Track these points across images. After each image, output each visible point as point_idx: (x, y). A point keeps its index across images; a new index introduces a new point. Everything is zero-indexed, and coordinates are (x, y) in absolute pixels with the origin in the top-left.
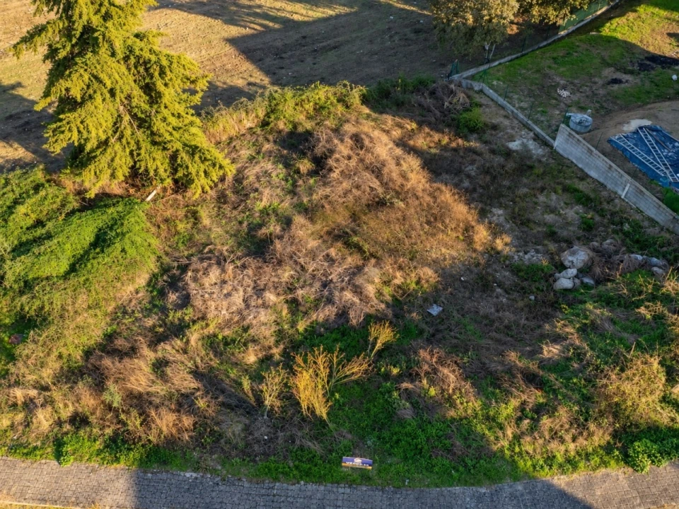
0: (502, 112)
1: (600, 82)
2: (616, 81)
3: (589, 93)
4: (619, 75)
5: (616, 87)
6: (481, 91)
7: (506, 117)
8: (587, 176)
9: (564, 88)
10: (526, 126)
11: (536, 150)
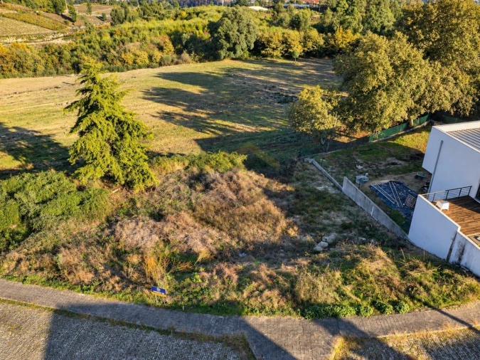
0: (320, 173)
1: (384, 163)
2: (394, 164)
3: (375, 168)
4: (396, 161)
5: (392, 166)
6: (312, 163)
7: (321, 176)
8: (356, 204)
9: (361, 164)
10: (331, 181)
11: (331, 191)
